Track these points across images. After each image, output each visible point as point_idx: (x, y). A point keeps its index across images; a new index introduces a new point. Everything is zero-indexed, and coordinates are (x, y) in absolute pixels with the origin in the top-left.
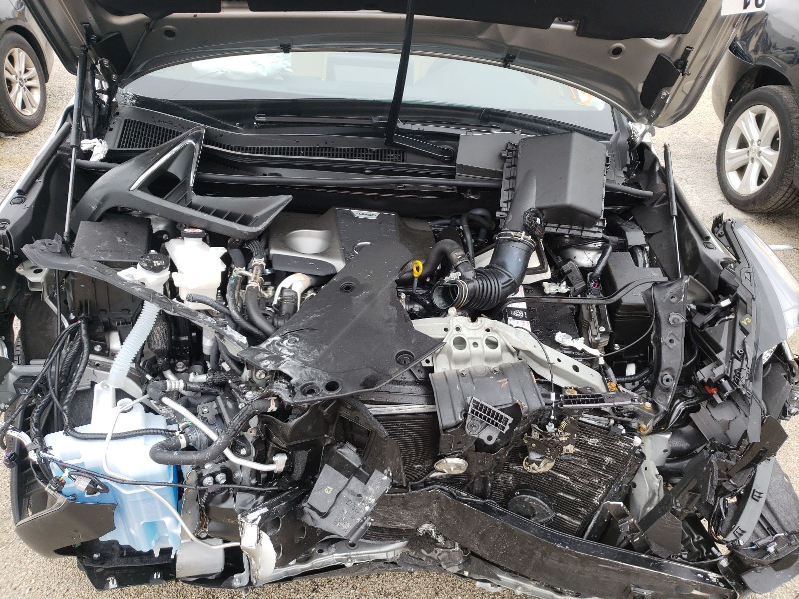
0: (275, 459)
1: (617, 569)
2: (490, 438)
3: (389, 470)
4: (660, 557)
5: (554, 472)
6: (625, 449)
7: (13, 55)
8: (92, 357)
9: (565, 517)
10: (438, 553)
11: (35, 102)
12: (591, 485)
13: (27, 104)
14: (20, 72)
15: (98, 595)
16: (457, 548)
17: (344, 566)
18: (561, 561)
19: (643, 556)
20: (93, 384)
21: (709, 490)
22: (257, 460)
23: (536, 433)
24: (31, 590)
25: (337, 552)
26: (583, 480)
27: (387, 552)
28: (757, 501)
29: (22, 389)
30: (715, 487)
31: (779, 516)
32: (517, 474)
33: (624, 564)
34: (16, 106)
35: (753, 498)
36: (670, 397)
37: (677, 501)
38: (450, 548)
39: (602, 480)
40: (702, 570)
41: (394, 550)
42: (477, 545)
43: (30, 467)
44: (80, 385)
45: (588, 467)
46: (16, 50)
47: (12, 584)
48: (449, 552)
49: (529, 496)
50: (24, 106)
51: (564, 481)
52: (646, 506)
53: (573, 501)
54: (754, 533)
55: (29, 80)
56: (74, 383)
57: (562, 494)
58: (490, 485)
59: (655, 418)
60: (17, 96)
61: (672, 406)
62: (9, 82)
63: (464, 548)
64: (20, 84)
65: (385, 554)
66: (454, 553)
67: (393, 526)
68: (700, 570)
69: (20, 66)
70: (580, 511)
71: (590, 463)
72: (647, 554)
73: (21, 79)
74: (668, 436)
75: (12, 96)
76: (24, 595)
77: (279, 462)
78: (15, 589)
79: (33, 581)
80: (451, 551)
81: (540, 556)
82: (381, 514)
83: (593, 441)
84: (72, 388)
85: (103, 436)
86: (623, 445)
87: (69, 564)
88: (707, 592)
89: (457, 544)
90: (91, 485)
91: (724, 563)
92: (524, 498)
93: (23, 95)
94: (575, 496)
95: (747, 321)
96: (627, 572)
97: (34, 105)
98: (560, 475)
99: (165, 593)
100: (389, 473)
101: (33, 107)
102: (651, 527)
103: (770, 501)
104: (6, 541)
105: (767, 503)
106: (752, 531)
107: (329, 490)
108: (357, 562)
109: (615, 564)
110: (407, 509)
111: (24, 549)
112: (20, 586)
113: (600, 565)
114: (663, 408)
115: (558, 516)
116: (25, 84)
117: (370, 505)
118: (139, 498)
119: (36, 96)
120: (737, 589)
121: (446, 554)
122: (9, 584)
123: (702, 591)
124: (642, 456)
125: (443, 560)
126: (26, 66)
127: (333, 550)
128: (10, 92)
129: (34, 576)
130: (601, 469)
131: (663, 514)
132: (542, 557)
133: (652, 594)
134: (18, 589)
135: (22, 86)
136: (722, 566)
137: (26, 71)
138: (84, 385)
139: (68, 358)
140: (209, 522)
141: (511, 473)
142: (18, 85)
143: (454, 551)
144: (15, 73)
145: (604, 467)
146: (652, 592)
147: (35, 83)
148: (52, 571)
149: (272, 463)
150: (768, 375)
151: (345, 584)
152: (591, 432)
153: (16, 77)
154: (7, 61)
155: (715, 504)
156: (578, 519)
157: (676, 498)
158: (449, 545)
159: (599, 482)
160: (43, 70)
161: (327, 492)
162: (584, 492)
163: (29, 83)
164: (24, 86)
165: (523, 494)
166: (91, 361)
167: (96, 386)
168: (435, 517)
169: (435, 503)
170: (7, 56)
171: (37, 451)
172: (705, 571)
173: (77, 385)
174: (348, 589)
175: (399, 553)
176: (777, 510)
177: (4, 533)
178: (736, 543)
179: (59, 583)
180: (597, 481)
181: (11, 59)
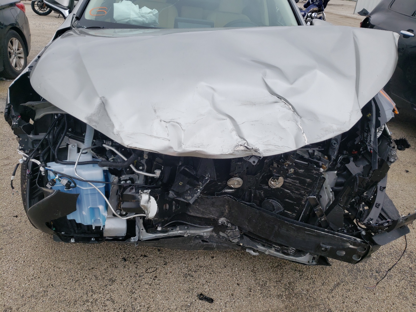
0: (155, 171)
1: (314, 234)
2: (254, 162)
3: (209, 174)
4: (334, 231)
5: (283, 189)
6: (316, 174)
7: (12, 41)
8: (68, 133)
9: (289, 212)
10: (228, 232)
11: (21, 65)
12: (301, 194)
13: (18, 65)
14: (15, 49)
15: (58, 264)
16: (237, 229)
17: (183, 236)
18: (287, 231)
19: (326, 230)
20: (68, 145)
21: (355, 186)
22: (147, 172)
23: (275, 164)
24: (24, 261)
25: (180, 230)
26: (297, 192)
27: (203, 232)
28: (378, 207)
29: (36, 144)
30: (358, 185)
31: (389, 214)
32: (265, 190)
33: (317, 231)
34: (13, 65)
35: (376, 206)
36: (336, 152)
37: (341, 199)
38: (234, 229)
39: (305, 191)
40: (354, 237)
41: (207, 232)
42: (247, 225)
43: (36, 184)
44: (61, 145)
45: (299, 185)
46: (14, 38)
47: (14, 259)
48: (233, 232)
49: (271, 200)
50: (16, 66)
51: (288, 193)
52: (327, 206)
53: (292, 203)
54: (377, 220)
55: (19, 54)
56: (58, 145)
57: (287, 200)
58: (253, 195)
59: (330, 163)
60: (13, 61)
61: (337, 157)
62: (10, 53)
63: (240, 229)
64: (15, 55)
65: (203, 233)
66: (236, 232)
67: (207, 217)
68: (352, 237)
69: (15, 46)
70: (295, 208)
71: (300, 183)
72: (327, 229)
73: (15, 53)
74: (336, 172)
75: (11, 60)
76: (21, 264)
77: (158, 173)
78: (16, 261)
79: (26, 258)
80: (234, 230)
81: (277, 228)
82: (202, 210)
83: (301, 171)
84: (57, 147)
85: (74, 163)
86: (315, 172)
87: (44, 251)
88: (356, 246)
89: (237, 227)
90: (68, 183)
91: (364, 233)
92: (269, 201)
93: (16, 61)
94: (293, 201)
95: (369, 115)
96: (319, 236)
97: (21, 66)
98: (286, 190)
99: (91, 263)
100: (208, 175)
101: (20, 67)
102: (329, 214)
103: (384, 208)
104: (11, 242)
105: (382, 209)
106: (376, 220)
107: (181, 183)
108: (189, 235)
109: (313, 231)
110: (214, 207)
111: (21, 245)
112: (19, 260)
113: (306, 232)
114: (333, 157)
115: (285, 212)
116: (17, 55)
117: (200, 189)
118: (89, 192)
119: (22, 62)
120: (370, 244)
121: (231, 233)
122: (13, 259)
123: (354, 245)
124: (324, 179)
125: (230, 236)
126: (18, 47)
127: (178, 229)
128: (10, 58)
129: (26, 256)
130: (305, 186)
131: (334, 207)
132: (278, 229)
133: (330, 248)
134: (18, 261)
135: (16, 56)
136: (363, 235)
137: (18, 50)
138: (63, 145)
139: (57, 131)
140: (123, 203)
141: (262, 190)
142: (14, 55)
143: (236, 231)
144: (13, 50)
145: (307, 184)
146: (331, 247)
147: (22, 55)
148: (35, 254)
149: (154, 173)
150: (380, 145)
151: (180, 262)
152: (300, 166)
153: (13, 51)
154: (9, 43)
155: (359, 209)
156: (295, 213)
157: (340, 198)
158: (233, 227)
159: (304, 192)
160: (26, 49)
161: (180, 184)
162: (297, 198)
163: (19, 55)
164: (17, 56)
165: (269, 199)
166: (67, 134)
167: (69, 146)
168: (227, 214)
169: (227, 205)
170: (10, 40)
171: (44, 167)
172: (355, 238)
173: (59, 146)
174: (181, 264)
175: (209, 234)
176: (387, 211)
177: (10, 239)
178: (369, 223)
179: (39, 259)
180: (303, 192)
181: (12, 43)
